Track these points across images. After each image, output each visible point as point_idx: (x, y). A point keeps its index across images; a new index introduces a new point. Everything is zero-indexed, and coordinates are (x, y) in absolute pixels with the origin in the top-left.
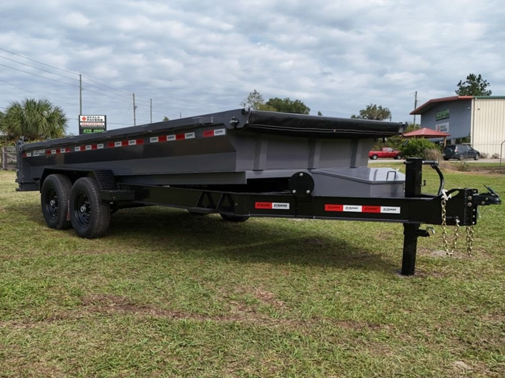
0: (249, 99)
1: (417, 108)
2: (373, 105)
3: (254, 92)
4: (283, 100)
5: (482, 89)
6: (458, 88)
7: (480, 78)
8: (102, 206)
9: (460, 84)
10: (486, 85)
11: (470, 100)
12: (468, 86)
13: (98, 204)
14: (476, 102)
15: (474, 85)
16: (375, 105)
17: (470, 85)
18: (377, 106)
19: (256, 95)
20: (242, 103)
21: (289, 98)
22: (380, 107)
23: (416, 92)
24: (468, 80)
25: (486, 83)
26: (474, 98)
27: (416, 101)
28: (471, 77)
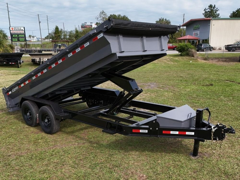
0: (100, 15)
1: (184, 23)
2: (162, 18)
3: (102, 11)
4: (117, 15)
5: (215, 12)
6: (204, 12)
7: (214, 7)
8: (56, 121)
9: (205, 10)
10: (217, 11)
11: (210, 20)
12: (209, 11)
13: (54, 120)
14: (213, 21)
15: (212, 11)
16: (163, 18)
17: (210, 10)
18: (164, 19)
19: (104, 13)
20: (96, 17)
21: (120, 15)
22: (166, 19)
23: (184, 14)
24: (209, 8)
25: (218, 9)
26: (212, 19)
27: (184, 19)
28: (211, 6)
